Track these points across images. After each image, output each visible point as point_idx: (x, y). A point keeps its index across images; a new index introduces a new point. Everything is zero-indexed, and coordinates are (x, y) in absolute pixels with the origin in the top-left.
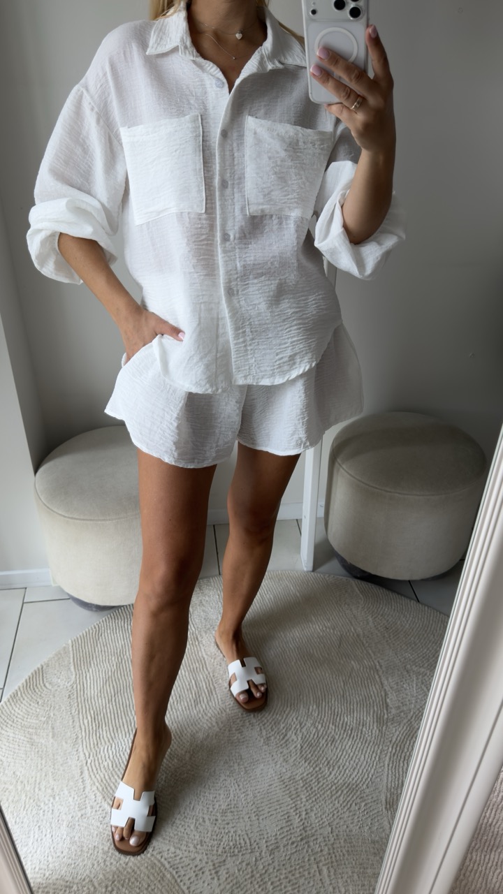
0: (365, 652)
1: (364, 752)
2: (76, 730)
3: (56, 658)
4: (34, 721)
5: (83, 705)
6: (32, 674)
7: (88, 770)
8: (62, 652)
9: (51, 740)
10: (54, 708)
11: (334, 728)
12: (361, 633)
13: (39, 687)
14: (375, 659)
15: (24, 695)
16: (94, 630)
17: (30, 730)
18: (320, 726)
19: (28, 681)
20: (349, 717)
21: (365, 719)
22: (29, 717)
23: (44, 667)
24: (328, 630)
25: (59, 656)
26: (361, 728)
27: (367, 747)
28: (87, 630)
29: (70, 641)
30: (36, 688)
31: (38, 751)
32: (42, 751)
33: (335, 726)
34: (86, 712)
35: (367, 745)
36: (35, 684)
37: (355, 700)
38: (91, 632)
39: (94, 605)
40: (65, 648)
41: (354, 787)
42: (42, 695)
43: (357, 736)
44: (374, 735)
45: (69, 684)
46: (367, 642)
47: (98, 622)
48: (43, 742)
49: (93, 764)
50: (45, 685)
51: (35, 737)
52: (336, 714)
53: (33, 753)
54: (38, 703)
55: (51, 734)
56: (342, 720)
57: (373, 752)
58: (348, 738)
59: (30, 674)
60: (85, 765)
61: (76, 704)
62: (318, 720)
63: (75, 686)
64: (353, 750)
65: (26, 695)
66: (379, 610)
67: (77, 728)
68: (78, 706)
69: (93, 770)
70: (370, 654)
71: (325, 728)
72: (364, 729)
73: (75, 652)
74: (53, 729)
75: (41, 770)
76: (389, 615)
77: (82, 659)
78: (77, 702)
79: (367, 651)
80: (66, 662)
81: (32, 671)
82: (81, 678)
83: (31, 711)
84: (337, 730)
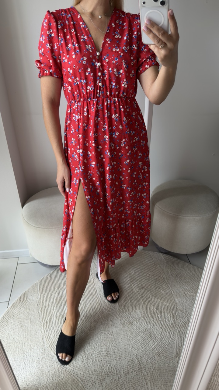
0: (167, 286)
1: (166, 331)
2: (40, 320)
3: (32, 288)
4: (22, 316)
5: (44, 309)
6: (22, 295)
7: (46, 337)
8: (35, 286)
9: (30, 324)
10: (31, 310)
11: (153, 320)
12: (165, 278)
13: (25, 301)
14: (171, 289)
15: (18, 304)
16: (49, 276)
17: (21, 320)
18: (147, 319)
19: (20, 298)
20: (160, 314)
21: (167, 316)
22: (20, 314)
23: (27, 292)
24: (151, 276)
25: (33, 287)
26: (165, 320)
27: (168, 329)
28: (45, 276)
29: (38, 281)
30: (23, 301)
31: (24, 329)
32: (26, 329)
33: (154, 319)
34: (45, 312)
35: (168, 327)
36: (23, 300)
37: (162, 307)
38: (47, 277)
39: (48, 265)
40: (36, 284)
41: (162, 346)
42: (26, 304)
43: (163, 323)
44: (171, 323)
45: (38, 300)
46: (168, 282)
47: (50, 273)
48: (26, 325)
49: (48, 334)
50: (27, 300)
51: (23, 323)
52: (154, 313)
53: (22, 330)
54: (24, 308)
55: (30, 322)
56: (157, 316)
57: (170, 331)
58: (159, 324)
59: (21, 295)
60: (44, 335)
61: (40, 309)
62: (146, 316)
63: (40, 301)
64: (162, 330)
65: (19, 305)
66: (173, 267)
67: (41, 320)
68: (41, 309)
69: (48, 338)
70: (169, 287)
71: (149, 320)
72: (166, 320)
73: (40, 285)
74: (31, 319)
75: (25, 337)
76: (178, 269)
77: (43, 289)
78: (41, 307)
79: (168, 285)
80: (36, 290)
81: (22, 294)
82: (43, 297)
83: (21, 312)
84: (154, 321)
